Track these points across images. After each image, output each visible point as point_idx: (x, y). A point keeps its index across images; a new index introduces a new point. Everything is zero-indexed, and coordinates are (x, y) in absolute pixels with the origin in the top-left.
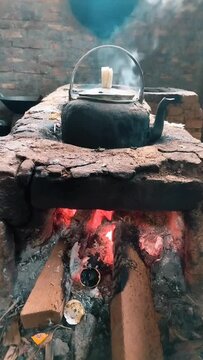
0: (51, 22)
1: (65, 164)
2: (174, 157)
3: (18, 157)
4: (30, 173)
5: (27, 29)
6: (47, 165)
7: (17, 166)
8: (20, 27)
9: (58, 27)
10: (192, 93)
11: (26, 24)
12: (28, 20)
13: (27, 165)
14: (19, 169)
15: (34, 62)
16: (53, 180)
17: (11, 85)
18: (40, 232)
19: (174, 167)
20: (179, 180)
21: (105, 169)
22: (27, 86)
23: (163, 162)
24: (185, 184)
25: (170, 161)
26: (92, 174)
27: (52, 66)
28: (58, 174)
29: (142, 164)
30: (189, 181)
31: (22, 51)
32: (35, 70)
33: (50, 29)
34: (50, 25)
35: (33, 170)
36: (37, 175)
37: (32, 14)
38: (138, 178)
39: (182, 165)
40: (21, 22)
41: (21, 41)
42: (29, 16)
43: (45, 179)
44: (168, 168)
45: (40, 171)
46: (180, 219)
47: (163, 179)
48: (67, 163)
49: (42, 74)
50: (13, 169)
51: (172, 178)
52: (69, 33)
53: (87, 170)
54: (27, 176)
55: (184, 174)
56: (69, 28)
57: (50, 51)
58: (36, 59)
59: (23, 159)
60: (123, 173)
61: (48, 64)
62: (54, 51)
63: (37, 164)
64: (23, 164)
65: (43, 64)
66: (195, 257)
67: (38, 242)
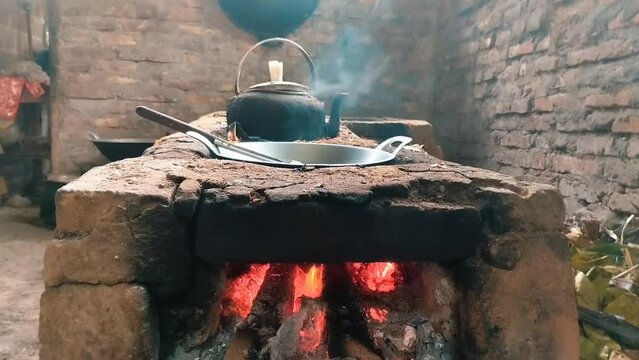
0: (186, 21)
1: (252, 185)
2: (427, 176)
3: (170, 178)
4: (196, 198)
5: (144, 32)
6: (223, 187)
7: (172, 189)
8: (133, 28)
9: (197, 30)
10: (425, 123)
11: (143, 25)
12: (147, 18)
13: (190, 186)
14: (177, 191)
15: (157, 83)
16: (235, 208)
17: (111, 121)
18: (204, 317)
19: (430, 189)
20: (439, 206)
21: (321, 190)
22: (140, 123)
23: (412, 182)
24: (452, 212)
25: (422, 182)
26: (303, 198)
27: (186, 90)
28: (243, 199)
29: (380, 184)
30: (458, 208)
31: (134, 66)
32: (156, 96)
33: (183, 33)
34: (182, 27)
35: (201, 194)
36: (208, 201)
37: (154, 9)
38: (377, 205)
39: (442, 188)
40: (134, 21)
41: (134, 50)
42: (148, 12)
43: (223, 204)
44: (420, 193)
45: (212, 196)
46: (445, 282)
47: (416, 205)
48: (258, 185)
49: (168, 102)
50: (167, 193)
51: (430, 205)
52: (215, 39)
53: (293, 192)
54: (192, 202)
55: (447, 200)
56: (213, 32)
57: (182, 67)
58: (159, 78)
59: (179, 180)
60: (353, 195)
61: (179, 87)
62: (190, 65)
63: (206, 185)
64: (183, 186)
65: (171, 85)
66: (481, 340)
67: (199, 339)
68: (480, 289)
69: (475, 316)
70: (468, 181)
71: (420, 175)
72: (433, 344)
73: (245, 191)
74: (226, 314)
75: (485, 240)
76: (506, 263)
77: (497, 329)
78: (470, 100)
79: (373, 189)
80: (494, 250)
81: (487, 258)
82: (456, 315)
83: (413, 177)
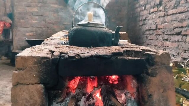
0: (53, 4)
1: (76, 53)
2: (128, 49)
3: (50, 51)
4: (58, 57)
5: (40, 7)
6: (66, 54)
7: (51, 55)
8: (37, 6)
9: (56, 6)
10: (125, 33)
11: (40, 5)
12: (41, 3)
13: (56, 53)
15: (44, 22)
16: (71, 60)
17: (31, 34)
18: (61, 93)
19: (130, 53)
20: (132, 58)
21: (97, 54)
22: (40, 34)
23: (124, 51)
24: (137, 60)
25: (127, 51)
26: (91, 56)
27: (53, 24)
28: (73, 57)
29: (115, 52)
30: (138, 58)
31: (37, 17)
32: (44, 26)
33: (52, 7)
34: (52, 5)
35: (60, 56)
36: (62, 58)
38: (114, 58)
39: (133, 53)
40: (37, 4)
41: (37, 12)
42: (41, 1)
43: (67, 59)
44: (127, 54)
45: (63, 56)
46: (134, 81)
47: (126, 58)
48: (77, 53)
49: (48, 28)
50: (49, 56)
51: (130, 58)
52: (61, 9)
53: (88, 55)
54: (57, 58)
55: (135, 56)
56: (61, 7)
57: (51, 17)
58: (45, 21)
59: (53, 52)
60: (107, 55)
61: (51, 23)
62: (54, 17)
63: (62, 53)
64: (54, 53)
65: (48, 23)
66: (146, 98)
67: (60, 100)
68: (146, 83)
69: (144, 91)
70: (141, 50)
71: (126, 49)
72: (131, 100)
73: (74, 55)
74: (68, 91)
75: (147, 68)
76: (153, 75)
77: (151, 95)
78: (138, 26)
79: (113, 53)
80: (150, 71)
81: (148, 74)
82: (138, 91)
83: (124, 49)
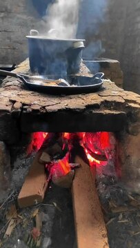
0: (19, 13)
1: (41, 104)
2: (109, 99)
3: (11, 101)
4: (20, 110)
5: (2, 18)
6: (30, 105)
7: (11, 106)
9: (24, 17)
10: (117, 61)
11: (2, 15)
12: (3, 12)
13: (17, 105)
14: (13, 107)
15: (8, 41)
16: (35, 114)
18: (26, 149)
19: (109, 105)
20: (111, 112)
21: (67, 107)
22: (3, 58)
23: (102, 102)
24: (116, 115)
25: (106, 101)
26: (59, 110)
27: (21, 44)
28: (38, 111)
29: (89, 104)
30: (118, 113)
32: (9, 46)
33: (18, 18)
34: (18, 16)
35: (22, 108)
36: (24, 112)
38: (87, 112)
39: (113, 104)
42: (4, 9)
43: (30, 113)
44: (105, 106)
45: (26, 109)
47: (103, 112)
48: (43, 104)
49: (14, 49)
50: (9, 108)
51: (108, 112)
52: (32, 21)
53: (56, 108)
54: (19, 112)
55: (114, 109)
56: (31, 18)
57: (19, 33)
58: (9, 38)
59: (14, 102)
60: (79, 109)
61: (18, 42)
62: (22, 33)
63: (24, 105)
64: (15, 105)
66: (123, 159)
68: (124, 143)
69: (121, 152)
70: (123, 101)
71: (105, 98)
73: (38, 108)
74: (35, 145)
75: (127, 125)
76: (134, 133)
77: (129, 156)
79: (86, 106)
80: (130, 129)
81: (128, 132)
83: (102, 99)
